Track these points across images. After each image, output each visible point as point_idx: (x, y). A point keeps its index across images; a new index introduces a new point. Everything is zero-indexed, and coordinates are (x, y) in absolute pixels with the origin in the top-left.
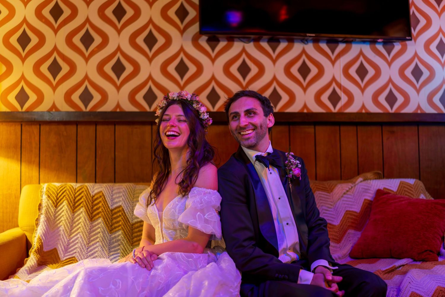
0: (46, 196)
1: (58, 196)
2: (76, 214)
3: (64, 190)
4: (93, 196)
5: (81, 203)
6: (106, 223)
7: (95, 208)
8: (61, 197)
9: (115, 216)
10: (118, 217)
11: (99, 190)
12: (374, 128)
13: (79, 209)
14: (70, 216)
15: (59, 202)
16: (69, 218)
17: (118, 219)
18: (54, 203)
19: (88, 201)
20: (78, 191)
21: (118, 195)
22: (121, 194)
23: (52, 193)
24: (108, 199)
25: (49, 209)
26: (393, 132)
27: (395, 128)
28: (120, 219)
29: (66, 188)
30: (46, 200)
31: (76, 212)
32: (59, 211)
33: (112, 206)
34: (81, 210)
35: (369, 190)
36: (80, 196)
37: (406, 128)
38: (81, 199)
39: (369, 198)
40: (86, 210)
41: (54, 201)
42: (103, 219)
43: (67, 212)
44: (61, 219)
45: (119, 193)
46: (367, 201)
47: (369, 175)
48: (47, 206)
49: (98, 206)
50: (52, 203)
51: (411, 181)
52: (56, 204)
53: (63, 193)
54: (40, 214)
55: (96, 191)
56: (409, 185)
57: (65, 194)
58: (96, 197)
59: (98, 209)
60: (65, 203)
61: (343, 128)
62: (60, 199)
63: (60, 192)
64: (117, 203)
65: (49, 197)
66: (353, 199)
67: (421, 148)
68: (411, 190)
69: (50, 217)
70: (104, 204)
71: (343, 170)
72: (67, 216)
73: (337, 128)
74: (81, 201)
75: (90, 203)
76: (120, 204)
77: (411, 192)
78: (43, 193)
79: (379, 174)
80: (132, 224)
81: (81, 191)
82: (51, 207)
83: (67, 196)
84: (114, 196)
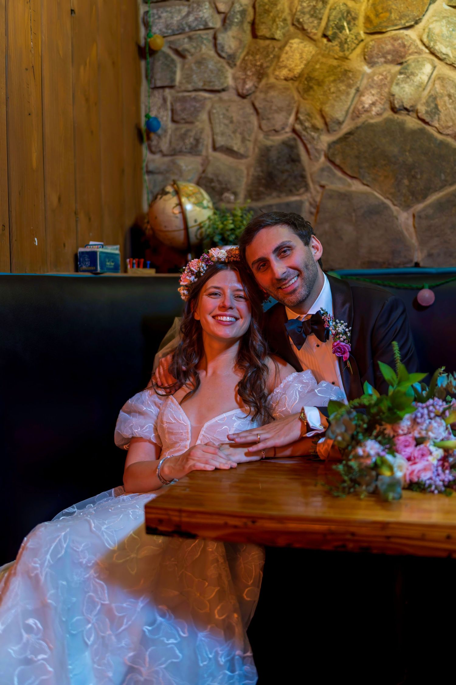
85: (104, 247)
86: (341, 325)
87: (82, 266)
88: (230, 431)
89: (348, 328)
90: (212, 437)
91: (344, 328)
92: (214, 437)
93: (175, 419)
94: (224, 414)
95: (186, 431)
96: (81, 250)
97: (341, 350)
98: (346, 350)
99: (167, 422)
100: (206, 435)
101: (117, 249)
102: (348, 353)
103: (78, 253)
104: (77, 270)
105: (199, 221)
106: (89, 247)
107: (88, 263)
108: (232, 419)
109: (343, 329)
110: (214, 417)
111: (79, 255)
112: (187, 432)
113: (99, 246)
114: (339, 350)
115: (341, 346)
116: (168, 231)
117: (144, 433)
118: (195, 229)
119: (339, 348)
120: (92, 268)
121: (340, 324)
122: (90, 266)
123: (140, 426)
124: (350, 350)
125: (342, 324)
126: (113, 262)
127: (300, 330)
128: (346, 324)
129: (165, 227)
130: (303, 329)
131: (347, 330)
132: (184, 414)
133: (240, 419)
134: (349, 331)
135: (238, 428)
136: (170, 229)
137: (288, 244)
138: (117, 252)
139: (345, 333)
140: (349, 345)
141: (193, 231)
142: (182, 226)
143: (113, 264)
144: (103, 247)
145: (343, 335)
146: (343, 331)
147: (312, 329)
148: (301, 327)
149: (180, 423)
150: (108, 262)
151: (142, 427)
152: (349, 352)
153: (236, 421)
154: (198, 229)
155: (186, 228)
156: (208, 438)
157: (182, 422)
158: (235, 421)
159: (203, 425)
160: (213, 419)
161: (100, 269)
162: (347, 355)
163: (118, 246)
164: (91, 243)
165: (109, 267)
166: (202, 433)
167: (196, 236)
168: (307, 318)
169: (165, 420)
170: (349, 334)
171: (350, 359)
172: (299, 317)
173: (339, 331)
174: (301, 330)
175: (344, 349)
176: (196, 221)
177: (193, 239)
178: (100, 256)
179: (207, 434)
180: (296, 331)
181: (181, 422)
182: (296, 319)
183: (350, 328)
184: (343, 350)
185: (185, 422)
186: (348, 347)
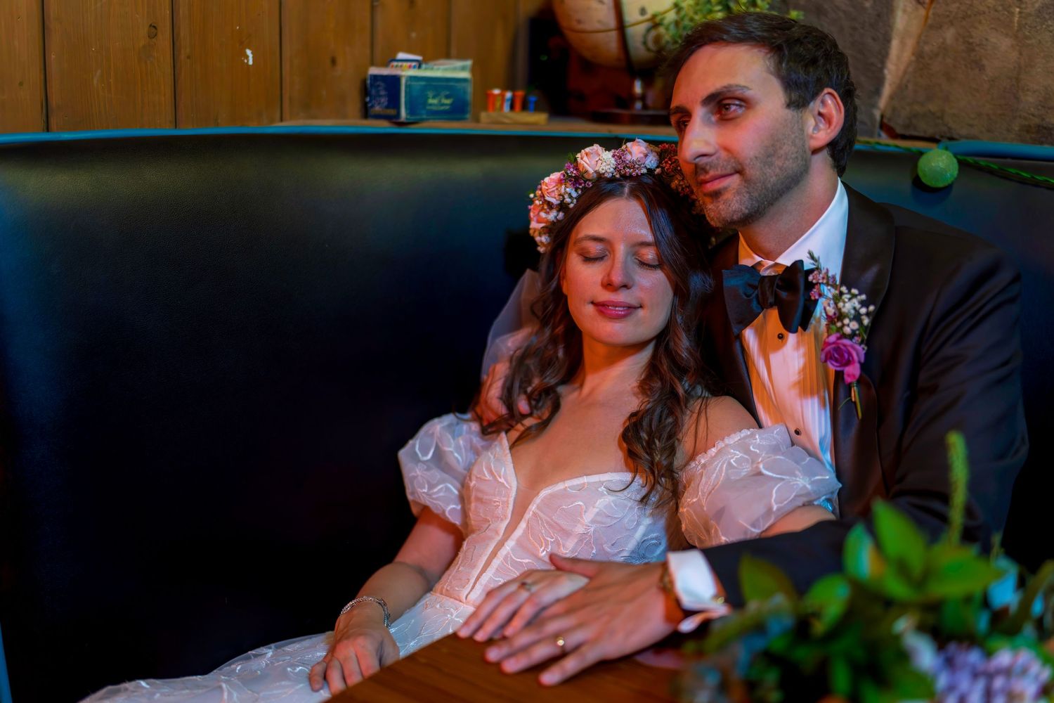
85: (424, 66)
86: (850, 299)
87: (372, 106)
88: (587, 514)
89: (867, 307)
90: (549, 519)
91: (858, 306)
92: (552, 519)
93: (491, 473)
94: (585, 477)
95: (505, 499)
96: (374, 71)
97: (842, 355)
98: (853, 358)
99: (477, 478)
100: (540, 513)
101: (463, 69)
102: (857, 365)
103: (369, 78)
104: (366, 113)
105: (650, 12)
106: (395, 64)
107: (384, 100)
108: (598, 490)
109: (855, 308)
110: (563, 480)
111: (368, 82)
112: (507, 502)
113: (414, 64)
114: (836, 356)
115: (842, 347)
116: (583, 32)
117: (433, 499)
118: (641, 29)
119: (838, 350)
120: (392, 112)
121: (849, 296)
122: (387, 107)
123: (429, 483)
124: (862, 360)
125: (854, 296)
126: (447, 97)
127: (750, 291)
128: (863, 297)
129: (579, 22)
130: (756, 292)
131: (863, 311)
132: (511, 466)
133: (614, 493)
134: (868, 314)
135: (604, 511)
136: (587, 27)
137: (740, 92)
138: (465, 75)
139: (857, 318)
140: (862, 349)
141: (636, 32)
142: (612, 22)
143: (448, 101)
144: (420, 67)
145: (851, 320)
146: (853, 312)
147: (777, 296)
148: (755, 288)
149: (498, 481)
150: (434, 97)
151: (431, 486)
152: (860, 362)
153: (605, 495)
154: (649, 30)
155: (621, 26)
156: (541, 519)
157: (502, 480)
158: (602, 495)
159: (539, 493)
160: (559, 484)
161: (407, 114)
162: (854, 370)
163: (469, 63)
164: (401, 56)
165: (434, 108)
166: (533, 507)
167: (645, 43)
168: (774, 272)
169: (475, 471)
170: (866, 321)
171: (859, 381)
172: (759, 263)
173: (845, 310)
174: (752, 292)
175: (850, 354)
176: (643, 11)
177: (639, 50)
178: (407, 86)
179: (542, 512)
180: (741, 291)
181: (500, 480)
182: (752, 267)
183: (872, 308)
184: (846, 355)
185: (507, 482)
186: (858, 351)
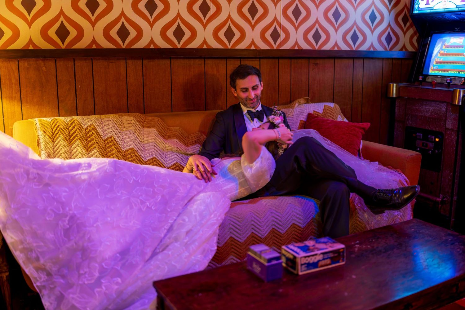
0: (42, 132)
1: (53, 131)
2: (73, 147)
3: (57, 125)
4: (86, 129)
5: (75, 137)
6: (101, 152)
7: (89, 139)
8: (56, 132)
9: (108, 145)
10: (111, 146)
11: (90, 123)
12: (303, 61)
13: (75, 142)
14: (68, 149)
15: (55, 137)
16: (67, 151)
17: (111, 148)
18: (51, 138)
19: (82, 134)
20: (71, 125)
21: (108, 127)
22: (111, 126)
23: (46, 129)
24: (100, 131)
25: (47, 144)
26: (317, 64)
27: (318, 61)
28: (113, 147)
29: (58, 123)
30: (43, 136)
31: (73, 144)
32: (56, 145)
33: (104, 137)
34: (77, 143)
35: (304, 113)
36: (74, 130)
37: (326, 60)
38: (75, 132)
39: (303, 120)
40: (82, 142)
41: (50, 136)
42: (98, 149)
43: (64, 145)
44: (60, 153)
45: (109, 124)
46: (303, 122)
47: (302, 100)
48: (45, 141)
49: (92, 137)
50: (48, 138)
51: (332, 105)
52: (53, 139)
53: (57, 129)
54: (40, 150)
55: (87, 125)
56: (330, 108)
57: (59, 129)
58: (88, 130)
59: (92, 140)
60: (61, 137)
61: (281, 61)
62: (55, 134)
63: (54, 128)
64: (108, 134)
65: (45, 132)
66: (292, 121)
67: (335, 76)
68: (332, 112)
69: (50, 152)
70: (96, 135)
71: (279, 95)
72: (65, 149)
73: (277, 61)
74: (75, 134)
75: (84, 135)
76: (111, 134)
77: (332, 114)
78: (38, 129)
79: (307, 99)
80: (124, 151)
81: (73, 125)
82: (49, 142)
83: (61, 131)
84: (105, 128)
